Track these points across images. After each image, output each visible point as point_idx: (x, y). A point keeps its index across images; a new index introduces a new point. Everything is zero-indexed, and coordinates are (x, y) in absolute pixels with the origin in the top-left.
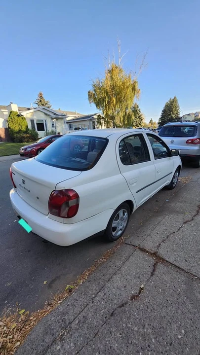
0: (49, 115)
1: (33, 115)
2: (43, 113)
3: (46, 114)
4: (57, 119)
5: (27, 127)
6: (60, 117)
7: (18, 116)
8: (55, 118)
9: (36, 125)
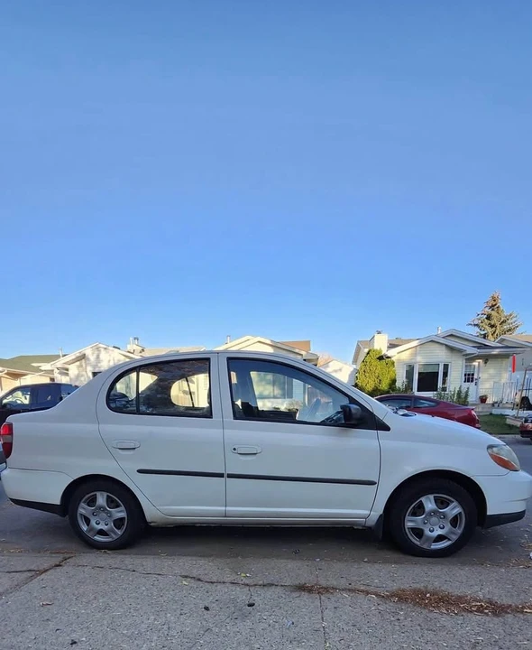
0: (460, 351)
1: (415, 354)
2: (444, 347)
3: (451, 349)
4: (486, 359)
5: (394, 381)
6: (496, 352)
7: (381, 358)
8: (478, 357)
9: (416, 377)
